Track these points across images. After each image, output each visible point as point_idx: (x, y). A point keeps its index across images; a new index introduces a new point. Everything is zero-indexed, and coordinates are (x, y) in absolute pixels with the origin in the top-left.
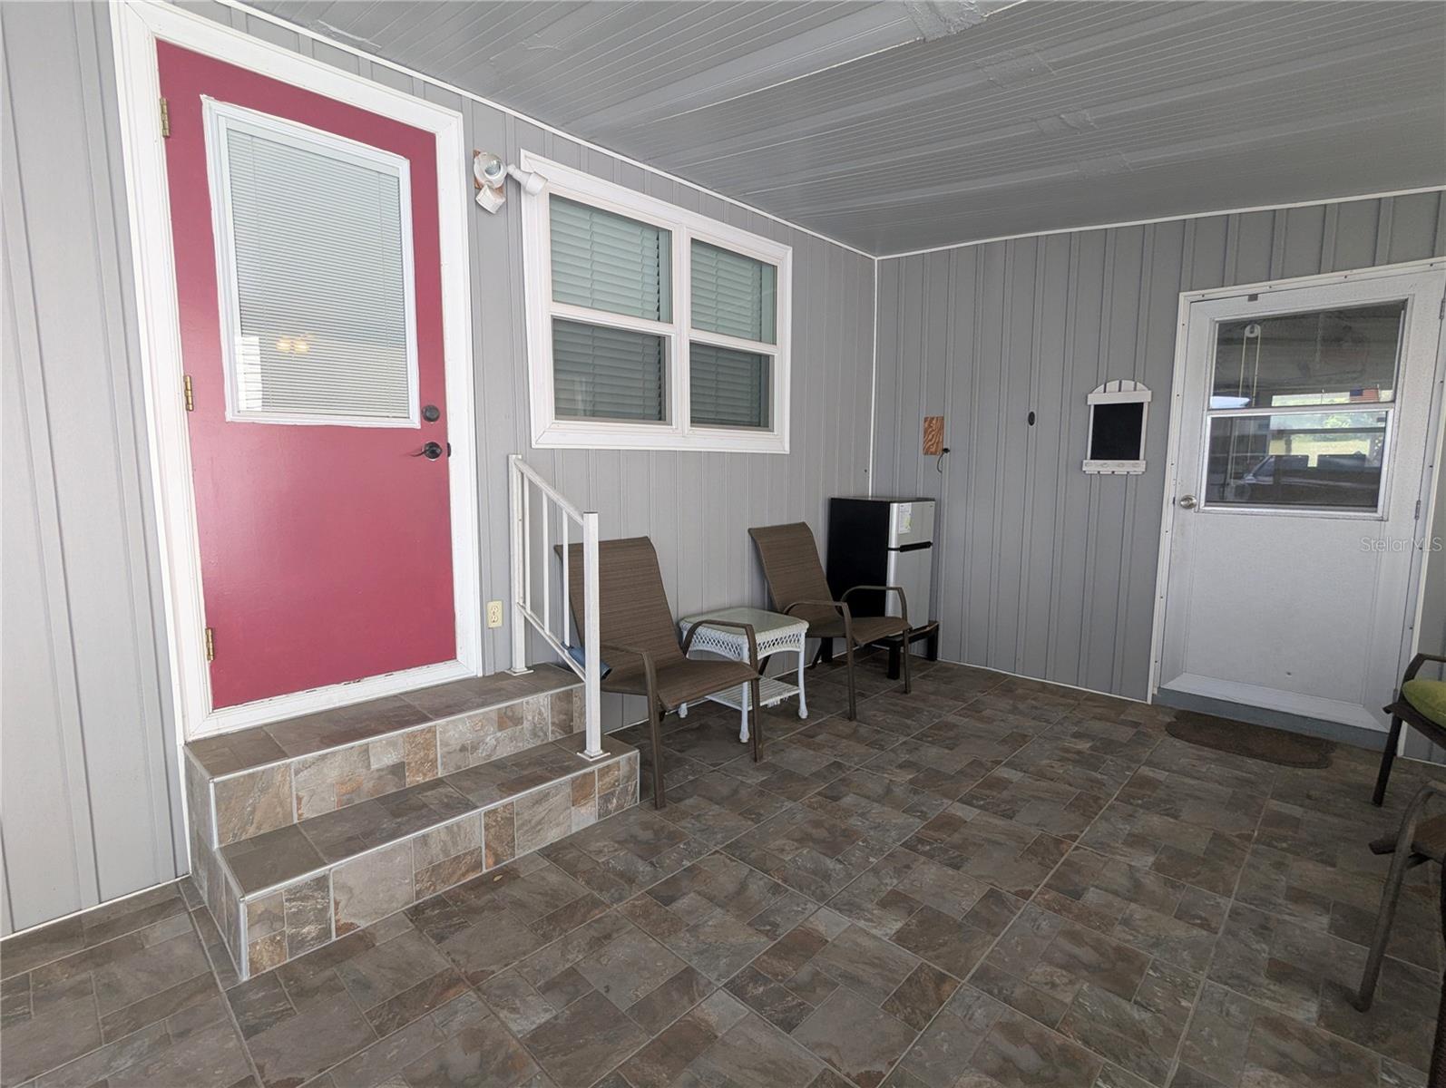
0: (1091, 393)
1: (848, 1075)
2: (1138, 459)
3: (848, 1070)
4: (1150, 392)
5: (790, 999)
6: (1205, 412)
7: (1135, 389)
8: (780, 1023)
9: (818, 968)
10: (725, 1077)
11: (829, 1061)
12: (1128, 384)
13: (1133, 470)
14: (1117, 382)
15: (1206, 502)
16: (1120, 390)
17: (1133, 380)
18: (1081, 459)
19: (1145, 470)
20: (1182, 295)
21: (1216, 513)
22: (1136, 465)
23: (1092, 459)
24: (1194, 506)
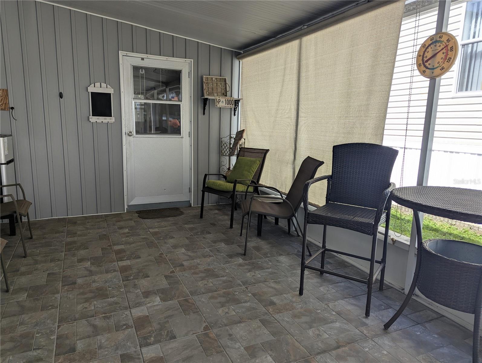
0: (89, 87)
1: (202, 332)
2: (111, 116)
3: (200, 331)
4: (113, 89)
5: (163, 333)
6: (132, 99)
7: (107, 88)
8: (171, 339)
9: (157, 322)
10: (180, 359)
11: (194, 334)
12: (104, 85)
13: (110, 121)
14: (99, 83)
15: (136, 133)
16: (101, 87)
17: (105, 83)
18: (88, 115)
19: (114, 121)
20: (120, 52)
21: (139, 137)
22: (111, 119)
23: (93, 116)
24: (132, 135)
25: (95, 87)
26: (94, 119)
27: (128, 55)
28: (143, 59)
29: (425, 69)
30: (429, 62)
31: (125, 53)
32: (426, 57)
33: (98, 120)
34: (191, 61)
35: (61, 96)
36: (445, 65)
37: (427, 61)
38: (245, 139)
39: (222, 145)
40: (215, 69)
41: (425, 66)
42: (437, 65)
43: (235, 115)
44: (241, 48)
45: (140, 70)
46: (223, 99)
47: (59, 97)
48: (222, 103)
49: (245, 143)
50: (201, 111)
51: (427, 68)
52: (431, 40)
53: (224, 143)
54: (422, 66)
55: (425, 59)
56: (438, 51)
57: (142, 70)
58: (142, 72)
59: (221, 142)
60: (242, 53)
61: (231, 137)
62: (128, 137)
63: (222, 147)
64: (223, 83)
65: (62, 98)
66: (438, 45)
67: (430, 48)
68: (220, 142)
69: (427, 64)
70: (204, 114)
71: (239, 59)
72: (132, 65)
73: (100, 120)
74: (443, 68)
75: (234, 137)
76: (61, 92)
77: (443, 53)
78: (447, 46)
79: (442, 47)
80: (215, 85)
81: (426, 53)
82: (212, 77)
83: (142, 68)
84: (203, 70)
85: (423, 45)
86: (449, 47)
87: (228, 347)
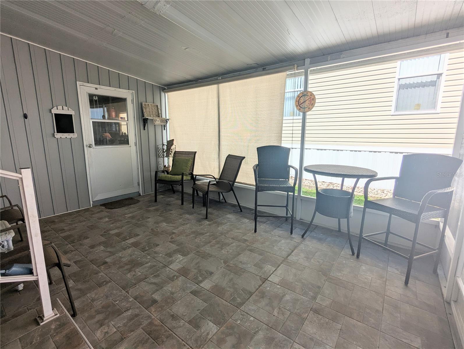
0: (52, 109)
2: (74, 133)
4: (74, 111)
6: (90, 119)
7: (68, 110)
12: (65, 108)
13: (73, 137)
14: (61, 106)
15: (95, 145)
16: (63, 109)
17: (66, 106)
18: (53, 133)
19: (77, 136)
20: (77, 82)
21: (99, 148)
22: (74, 135)
23: (57, 133)
24: (92, 147)
25: (57, 109)
26: (58, 135)
27: (84, 85)
28: (96, 89)
29: (300, 108)
30: (302, 105)
31: (81, 83)
32: (300, 102)
33: (63, 136)
34: (133, 92)
35: (25, 116)
36: (310, 107)
37: (301, 104)
38: (175, 146)
39: (159, 150)
40: (150, 99)
41: (300, 106)
42: (307, 107)
43: (164, 129)
44: (165, 85)
45: (94, 97)
46: (158, 119)
47: (23, 118)
48: (158, 122)
49: (175, 148)
50: (142, 127)
51: (301, 107)
52: (302, 94)
53: (160, 149)
54: (299, 106)
55: (300, 103)
56: (306, 100)
57: (95, 97)
58: (96, 98)
59: (158, 148)
60: (166, 89)
61: (163, 145)
62: (89, 148)
63: (158, 151)
64: (156, 108)
65: (26, 118)
66: (306, 97)
67: (302, 98)
68: (156, 148)
69: (301, 106)
70: (144, 129)
71: (165, 92)
72: (88, 93)
73: (64, 136)
74: (309, 108)
75: (166, 144)
76: (26, 113)
77: (309, 101)
78: (311, 98)
79: (308, 98)
80: (151, 109)
81: (300, 100)
82: (148, 103)
83: (95, 95)
84: (142, 99)
85: (298, 96)
86: (312, 98)
87: (175, 328)
